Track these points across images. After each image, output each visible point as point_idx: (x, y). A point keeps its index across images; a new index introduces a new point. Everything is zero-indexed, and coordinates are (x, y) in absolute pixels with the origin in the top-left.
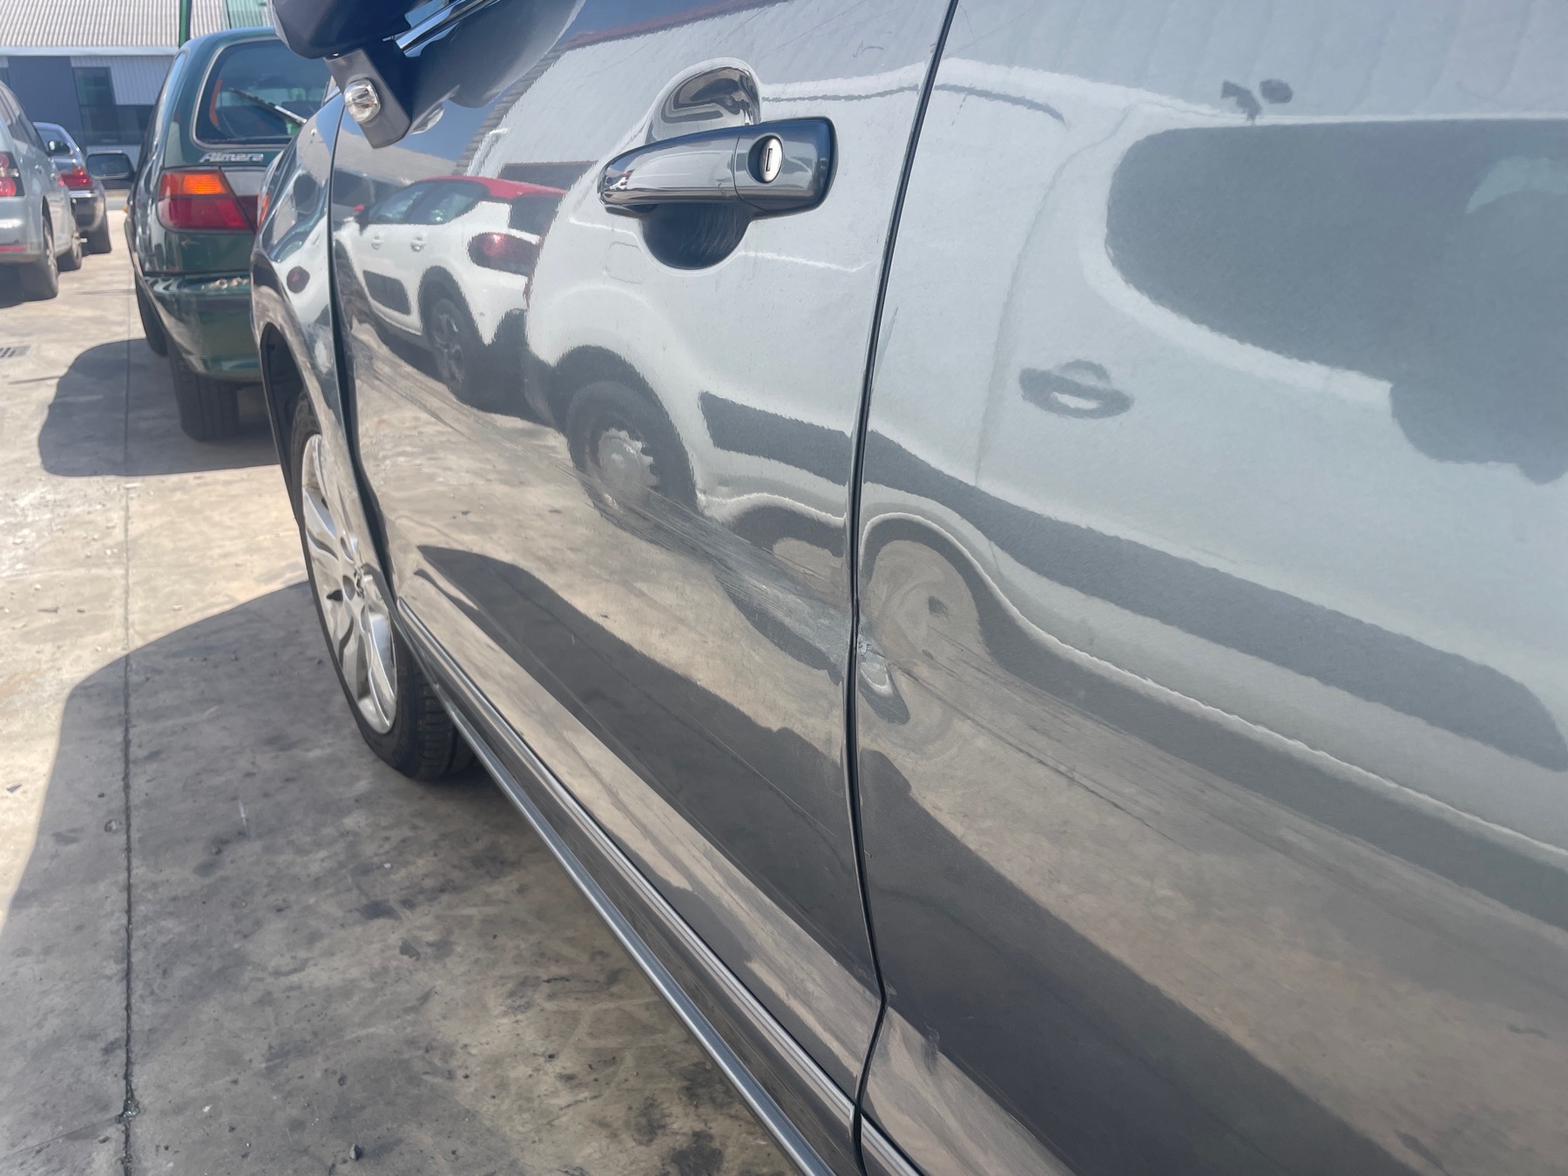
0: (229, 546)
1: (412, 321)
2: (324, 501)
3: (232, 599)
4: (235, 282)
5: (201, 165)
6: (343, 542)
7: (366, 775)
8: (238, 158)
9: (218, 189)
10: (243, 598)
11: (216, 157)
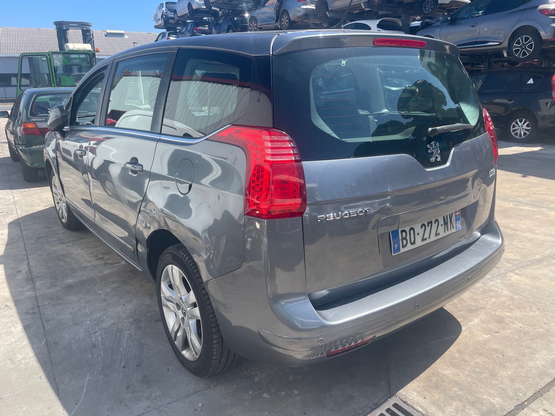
0: (37, 201)
1: (72, 158)
2: (56, 187)
3: (39, 210)
4: (38, 146)
5: (31, 121)
6: (59, 192)
7: (62, 230)
8: (39, 120)
9: (35, 126)
10: (41, 209)
11: (34, 120)
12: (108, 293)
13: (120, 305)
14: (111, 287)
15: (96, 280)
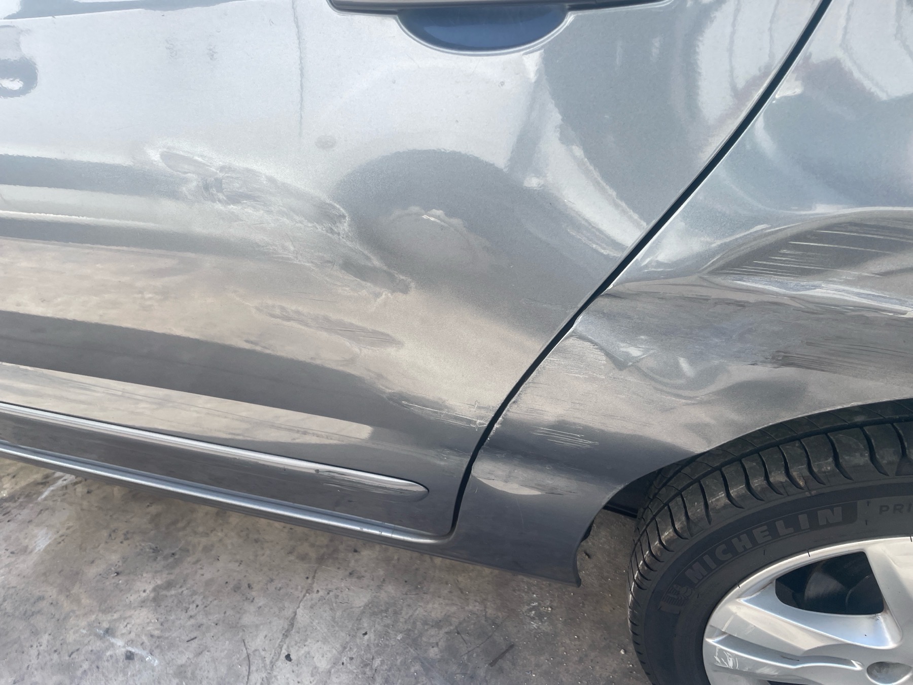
12: (157, 633)
13: (272, 664)
14: (133, 598)
15: (41, 598)
